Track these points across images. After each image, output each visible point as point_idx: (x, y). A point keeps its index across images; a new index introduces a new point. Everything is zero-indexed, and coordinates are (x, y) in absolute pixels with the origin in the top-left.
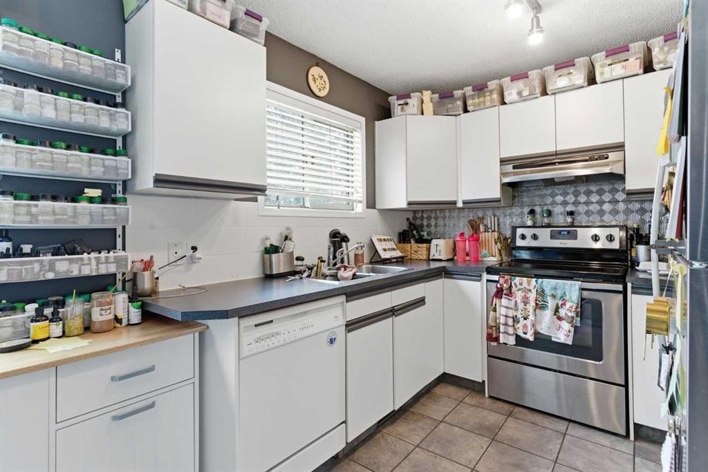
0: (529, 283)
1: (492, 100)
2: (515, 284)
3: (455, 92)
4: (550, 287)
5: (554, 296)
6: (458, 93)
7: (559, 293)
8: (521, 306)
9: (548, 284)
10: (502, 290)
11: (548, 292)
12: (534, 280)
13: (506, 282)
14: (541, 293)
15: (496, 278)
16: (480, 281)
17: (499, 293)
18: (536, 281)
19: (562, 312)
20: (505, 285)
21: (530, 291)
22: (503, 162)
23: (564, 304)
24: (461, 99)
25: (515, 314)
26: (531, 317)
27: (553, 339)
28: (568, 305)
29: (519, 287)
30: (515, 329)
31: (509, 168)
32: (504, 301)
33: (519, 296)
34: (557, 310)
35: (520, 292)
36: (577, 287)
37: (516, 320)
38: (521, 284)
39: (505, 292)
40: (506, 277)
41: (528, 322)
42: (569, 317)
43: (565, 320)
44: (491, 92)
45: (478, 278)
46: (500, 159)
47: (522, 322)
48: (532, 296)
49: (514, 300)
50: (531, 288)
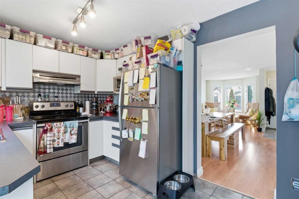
0: (60, 124)
1: (30, 41)
2: (54, 126)
3: (6, 25)
4: (69, 124)
5: (70, 127)
6: (8, 27)
7: (72, 126)
8: (56, 134)
9: (68, 123)
10: (47, 129)
11: (68, 126)
12: (62, 123)
13: (49, 126)
14: (66, 127)
15: (43, 125)
16: (32, 128)
17: (45, 132)
18: (64, 123)
19: (73, 132)
20: (49, 127)
21: (61, 127)
22: (35, 71)
23: (73, 129)
24: (10, 31)
25: (53, 138)
26: (61, 137)
27: (69, 143)
28: (75, 129)
29: (56, 127)
30: (53, 145)
31: (38, 75)
32: (48, 134)
33: (55, 130)
34: (71, 132)
35: (56, 129)
36: (78, 122)
37: (54, 141)
38: (57, 125)
39: (49, 130)
40: (49, 124)
41: (60, 140)
42: (75, 133)
43: (74, 135)
44: (31, 36)
45: (31, 127)
46: (33, 70)
47: (57, 141)
48: (62, 129)
49: (53, 133)
50: (61, 126)
